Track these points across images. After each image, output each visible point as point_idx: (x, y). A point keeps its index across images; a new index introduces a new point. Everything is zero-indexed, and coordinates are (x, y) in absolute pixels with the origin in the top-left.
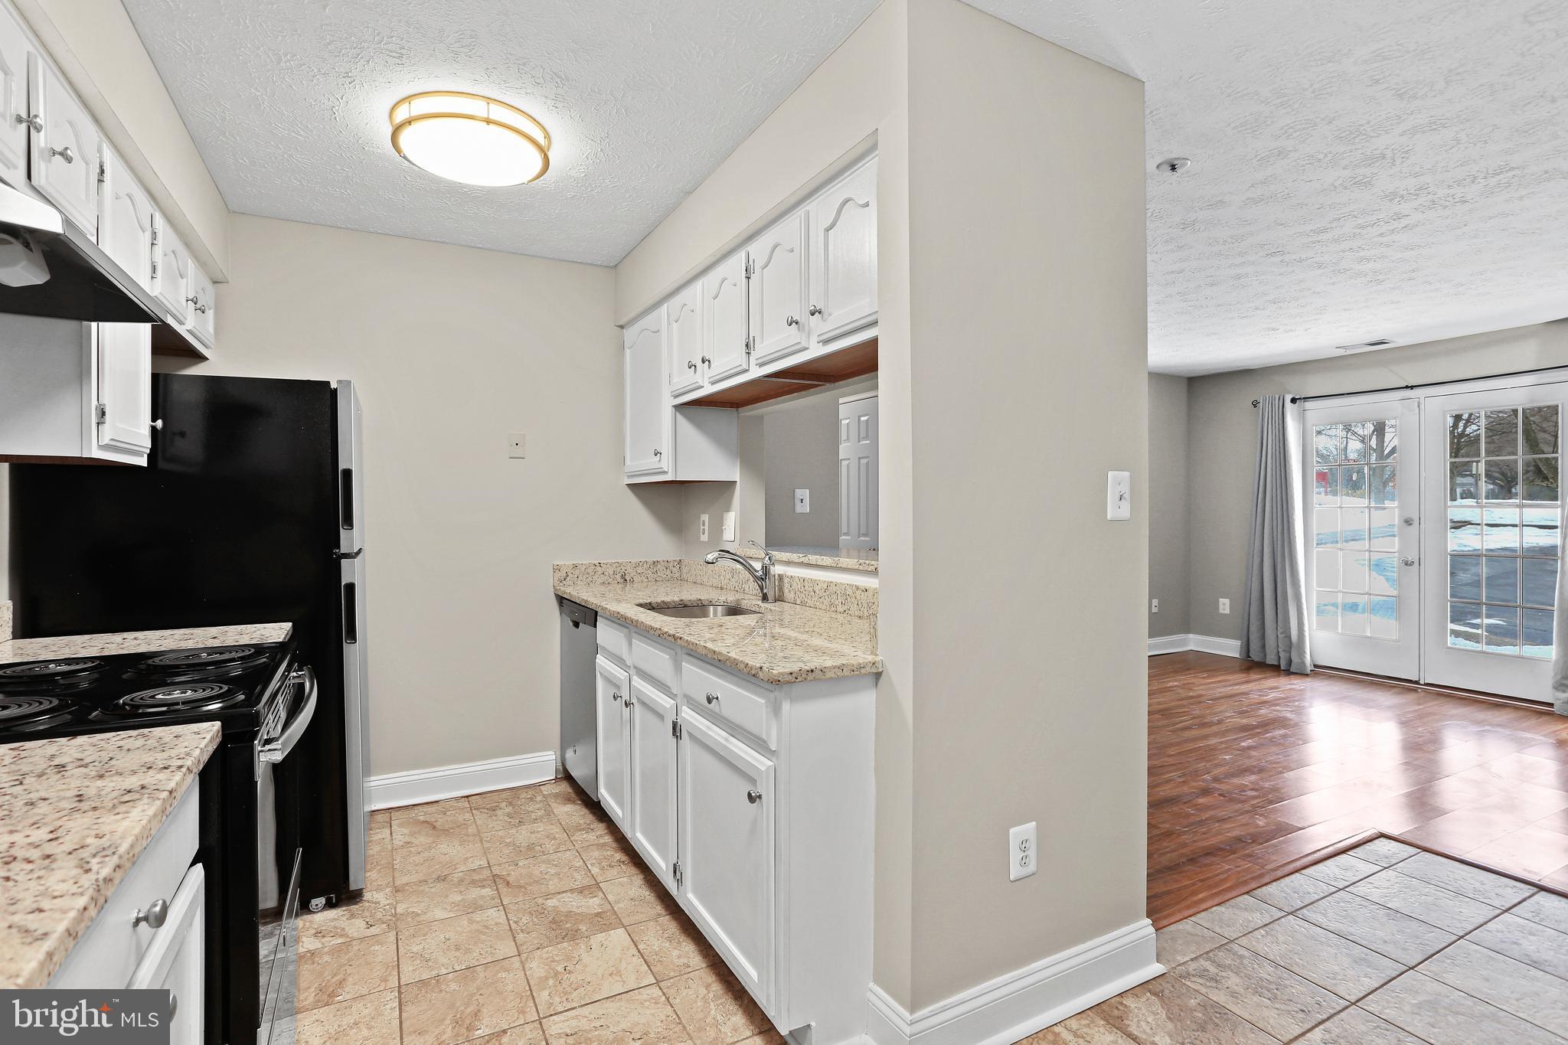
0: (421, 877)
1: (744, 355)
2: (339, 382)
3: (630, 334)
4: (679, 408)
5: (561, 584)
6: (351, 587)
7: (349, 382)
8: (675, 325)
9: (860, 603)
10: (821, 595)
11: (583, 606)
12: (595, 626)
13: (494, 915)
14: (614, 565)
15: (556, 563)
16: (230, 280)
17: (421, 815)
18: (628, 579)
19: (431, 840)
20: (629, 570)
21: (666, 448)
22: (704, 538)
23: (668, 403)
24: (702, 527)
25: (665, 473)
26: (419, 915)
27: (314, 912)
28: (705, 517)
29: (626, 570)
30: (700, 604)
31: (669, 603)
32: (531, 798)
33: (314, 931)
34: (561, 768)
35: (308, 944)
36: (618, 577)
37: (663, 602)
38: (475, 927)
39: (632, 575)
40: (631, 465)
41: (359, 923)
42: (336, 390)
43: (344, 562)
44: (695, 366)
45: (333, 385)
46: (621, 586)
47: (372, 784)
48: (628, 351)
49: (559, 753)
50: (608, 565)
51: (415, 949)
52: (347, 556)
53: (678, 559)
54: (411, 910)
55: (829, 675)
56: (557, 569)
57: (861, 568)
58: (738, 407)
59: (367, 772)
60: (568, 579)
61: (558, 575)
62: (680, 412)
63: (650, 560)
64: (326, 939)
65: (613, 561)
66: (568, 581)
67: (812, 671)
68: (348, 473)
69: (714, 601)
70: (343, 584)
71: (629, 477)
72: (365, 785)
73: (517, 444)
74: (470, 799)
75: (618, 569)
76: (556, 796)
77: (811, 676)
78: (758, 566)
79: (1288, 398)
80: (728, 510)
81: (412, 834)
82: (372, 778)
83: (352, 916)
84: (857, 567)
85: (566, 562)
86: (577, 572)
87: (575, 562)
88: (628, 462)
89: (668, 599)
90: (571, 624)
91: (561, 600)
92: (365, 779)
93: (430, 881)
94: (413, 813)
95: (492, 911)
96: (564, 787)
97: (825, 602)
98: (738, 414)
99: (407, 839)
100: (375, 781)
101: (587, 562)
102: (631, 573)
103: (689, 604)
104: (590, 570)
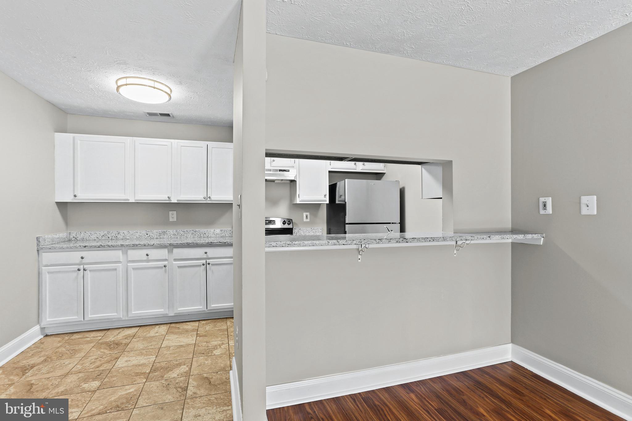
52: (347, 224)
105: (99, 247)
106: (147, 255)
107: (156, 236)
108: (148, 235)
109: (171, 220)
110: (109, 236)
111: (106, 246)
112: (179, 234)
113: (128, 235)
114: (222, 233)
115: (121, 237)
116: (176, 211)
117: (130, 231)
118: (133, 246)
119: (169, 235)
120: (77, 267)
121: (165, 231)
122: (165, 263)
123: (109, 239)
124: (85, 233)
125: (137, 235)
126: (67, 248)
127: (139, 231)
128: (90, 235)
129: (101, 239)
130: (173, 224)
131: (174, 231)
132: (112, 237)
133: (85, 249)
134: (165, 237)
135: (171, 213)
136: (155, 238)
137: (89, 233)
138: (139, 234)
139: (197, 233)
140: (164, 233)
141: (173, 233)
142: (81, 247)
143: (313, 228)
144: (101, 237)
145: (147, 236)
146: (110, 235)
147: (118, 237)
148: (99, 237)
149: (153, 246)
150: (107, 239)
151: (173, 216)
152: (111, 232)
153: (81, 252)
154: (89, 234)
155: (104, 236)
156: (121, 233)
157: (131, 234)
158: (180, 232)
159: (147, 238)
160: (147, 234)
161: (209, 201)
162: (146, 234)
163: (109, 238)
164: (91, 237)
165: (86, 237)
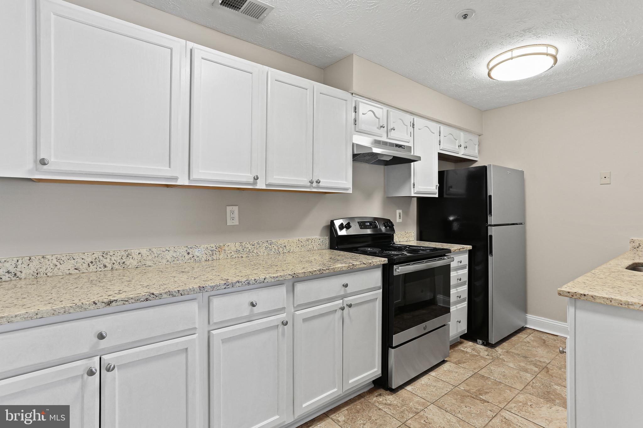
0: (519, 353)
13: (529, 377)
17: (544, 337)
19: (538, 345)
26: (505, 361)
27: (478, 344)
33: (473, 348)
35: (469, 350)
38: (518, 375)
41: (486, 353)
43: (489, 227)
51: (491, 368)
52: (491, 225)
54: (504, 359)
55: (598, 301)
64: (473, 351)
67: (585, 295)
68: (490, 197)
70: (489, 235)
73: (605, 177)
77: (583, 297)
81: (533, 341)
83: (486, 351)
93: (520, 355)
94: (542, 335)
95: (529, 375)
99: (529, 341)
105: (147, 300)
106: (253, 305)
107: (205, 256)
108: (191, 256)
109: (229, 223)
110: (106, 262)
111: (165, 296)
112: (245, 250)
113: (150, 257)
114: (309, 245)
115: (135, 263)
116: (237, 207)
117: (153, 250)
118: (224, 287)
119: (229, 252)
120: (83, 364)
121: (221, 244)
122: (282, 316)
123: (106, 269)
124: (42, 260)
125: (169, 256)
126: (54, 313)
127: (172, 248)
128: (58, 264)
129: (86, 271)
130: (233, 230)
131: (237, 245)
132: (114, 264)
133: (109, 309)
134: (221, 257)
135: (229, 209)
136: (203, 259)
137: (54, 258)
138: (171, 253)
139: (273, 245)
140: (220, 249)
141: (234, 249)
142: (99, 304)
143: (406, 232)
144: (85, 266)
145: (187, 257)
146: (108, 260)
147: (127, 263)
148: (81, 267)
149: (264, 284)
150: (100, 270)
151: (232, 216)
152: (111, 254)
153: (94, 321)
154: (55, 261)
155: (93, 264)
156: (133, 255)
157: (156, 255)
158: (247, 246)
159: (189, 261)
160: (188, 254)
161: (314, 188)
162: (186, 254)
163: (105, 266)
164: (59, 269)
165: (44, 268)
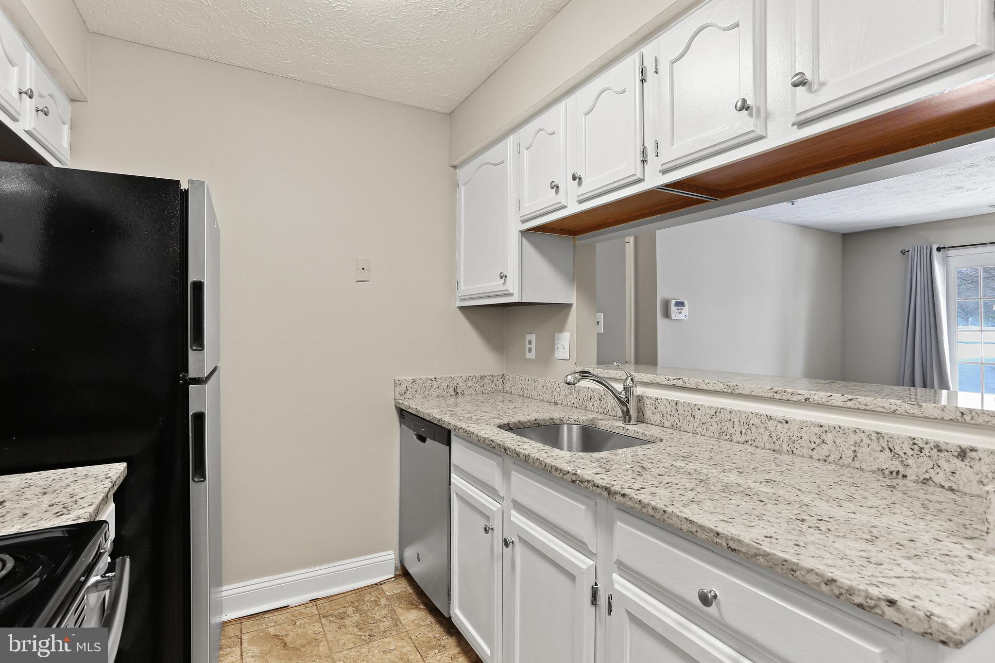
1: (639, 163)
2: (191, 182)
3: (462, 173)
4: (524, 233)
5: (402, 397)
6: (200, 418)
7: (202, 183)
8: (526, 152)
9: (773, 435)
10: (704, 420)
11: (421, 418)
12: (449, 444)
14: (448, 380)
15: (397, 378)
16: (89, 99)
17: (271, 625)
18: (459, 391)
20: (461, 384)
21: (513, 272)
22: (532, 355)
23: (514, 228)
24: (528, 346)
25: (511, 295)
28: (533, 337)
29: (458, 384)
30: (553, 423)
31: (525, 423)
32: (376, 601)
34: (399, 565)
36: (451, 390)
37: (519, 422)
39: (462, 388)
40: (465, 289)
42: (187, 191)
43: (192, 388)
44: (558, 187)
45: (184, 186)
46: (453, 398)
47: (224, 594)
48: (463, 187)
49: (397, 552)
50: (443, 380)
52: (197, 381)
53: (501, 373)
56: (397, 384)
57: (778, 396)
58: (575, 235)
59: (218, 582)
60: (408, 392)
61: (399, 389)
62: (526, 238)
63: (478, 375)
65: (447, 376)
66: (408, 395)
68: (198, 287)
69: (564, 420)
70: (191, 413)
71: (462, 300)
72: (213, 596)
73: (363, 269)
74: (318, 603)
75: (451, 384)
76: (399, 597)
78: (619, 387)
79: (935, 247)
80: (561, 330)
82: (224, 588)
84: (771, 395)
85: (406, 378)
86: (416, 386)
87: (414, 378)
88: (462, 287)
89: (523, 419)
90: (415, 437)
91: (403, 414)
92: (213, 590)
94: (263, 623)
96: (403, 586)
97: (712, 429)
98: (575, 241)
100: (228, 591)
101: (424, 377)
102: (462, 386)
103: (542, 423)
104: (427, 385)
